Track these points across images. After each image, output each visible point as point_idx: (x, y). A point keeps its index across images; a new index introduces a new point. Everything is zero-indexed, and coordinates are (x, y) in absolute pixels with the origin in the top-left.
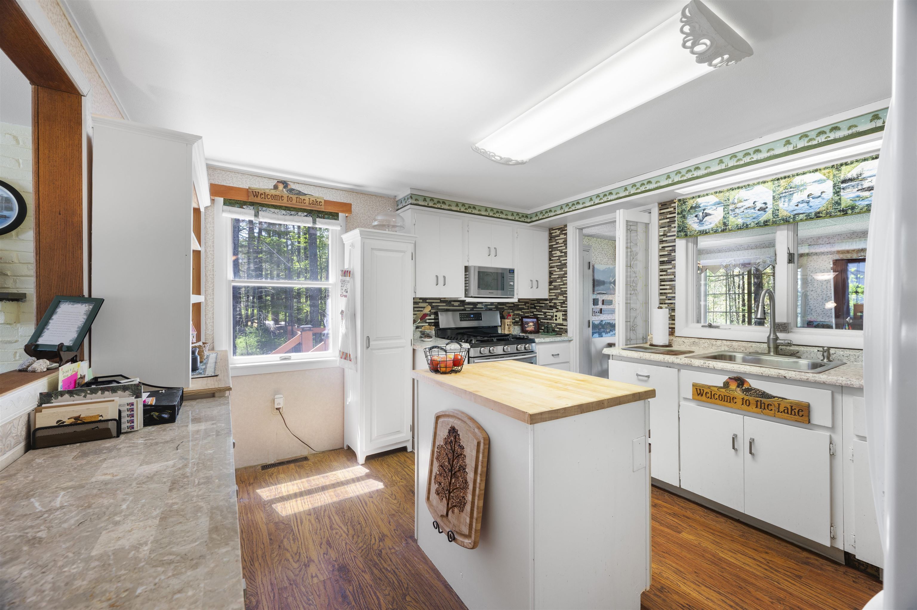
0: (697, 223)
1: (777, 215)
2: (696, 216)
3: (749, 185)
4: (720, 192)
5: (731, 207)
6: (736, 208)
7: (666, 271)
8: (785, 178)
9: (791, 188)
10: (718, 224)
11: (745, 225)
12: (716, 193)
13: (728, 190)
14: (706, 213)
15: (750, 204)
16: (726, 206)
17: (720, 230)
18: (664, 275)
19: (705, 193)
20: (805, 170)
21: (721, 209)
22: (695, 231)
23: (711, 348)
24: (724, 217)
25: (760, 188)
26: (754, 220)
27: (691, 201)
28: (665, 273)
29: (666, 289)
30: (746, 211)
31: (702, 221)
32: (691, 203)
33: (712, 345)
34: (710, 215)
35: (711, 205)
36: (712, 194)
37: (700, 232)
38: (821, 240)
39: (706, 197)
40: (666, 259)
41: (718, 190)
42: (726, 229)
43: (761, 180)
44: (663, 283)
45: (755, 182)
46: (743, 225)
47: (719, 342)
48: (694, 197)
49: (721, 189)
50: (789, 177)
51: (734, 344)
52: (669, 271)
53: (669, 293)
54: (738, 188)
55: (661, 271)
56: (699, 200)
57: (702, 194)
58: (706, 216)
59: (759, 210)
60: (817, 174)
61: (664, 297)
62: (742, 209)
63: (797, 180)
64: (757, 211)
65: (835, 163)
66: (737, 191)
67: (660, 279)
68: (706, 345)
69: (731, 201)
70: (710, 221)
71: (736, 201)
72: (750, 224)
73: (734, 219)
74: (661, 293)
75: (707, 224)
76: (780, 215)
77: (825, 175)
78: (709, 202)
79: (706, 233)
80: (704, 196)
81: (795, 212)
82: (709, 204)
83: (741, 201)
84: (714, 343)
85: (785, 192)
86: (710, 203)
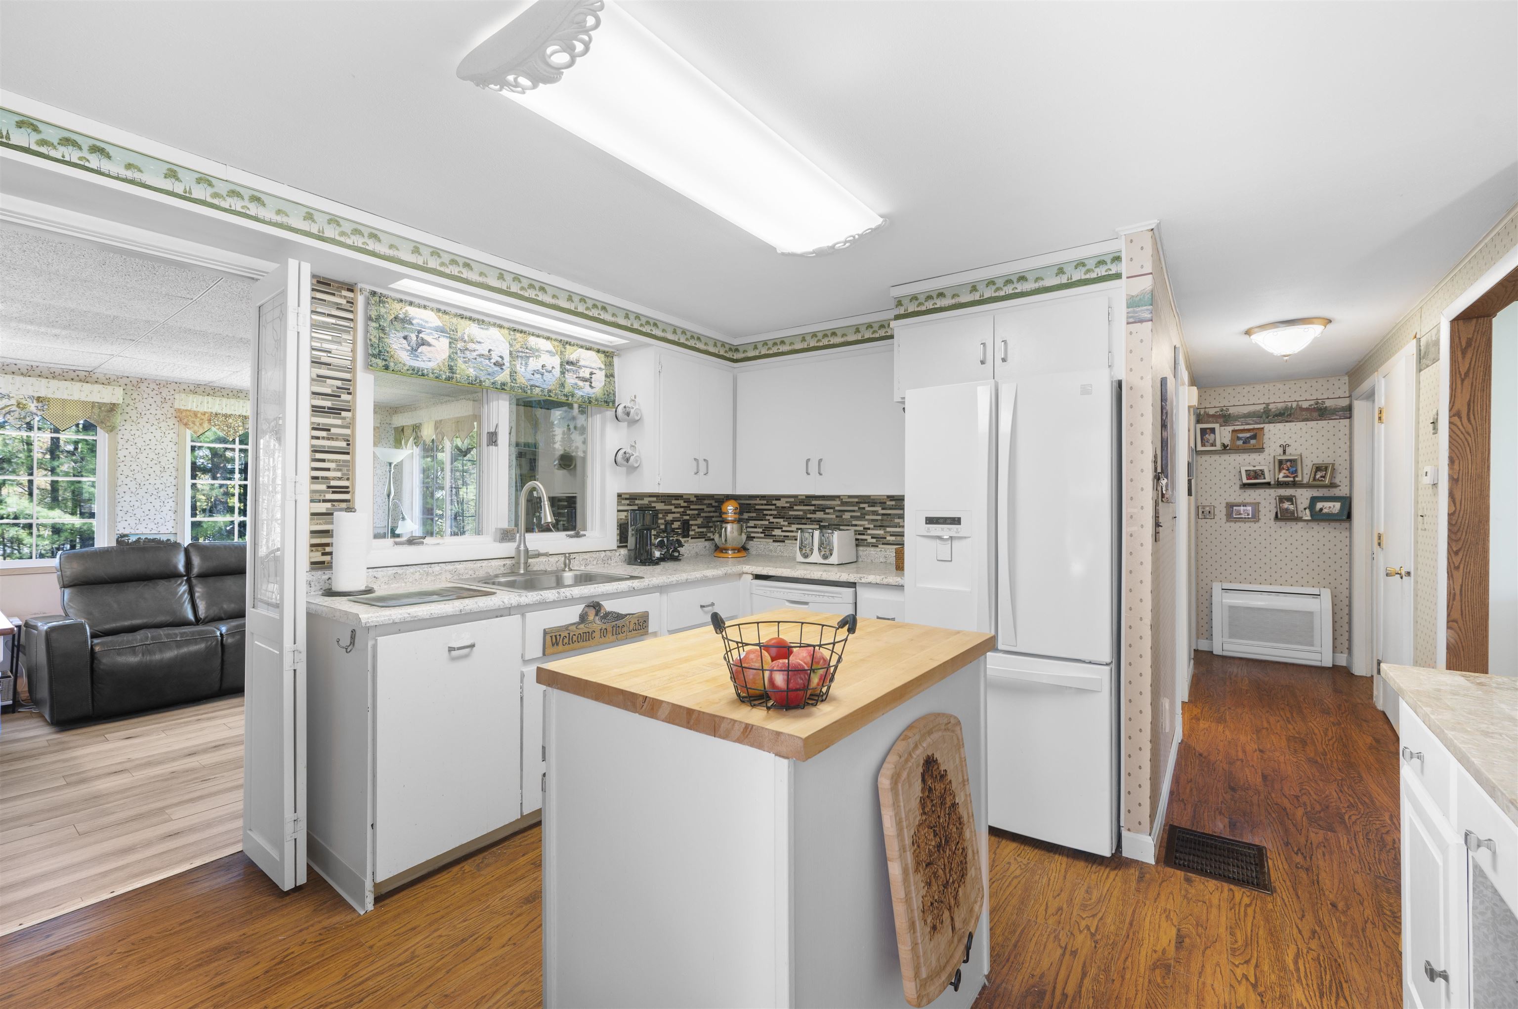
0: (408, 351)
1: (515, 380)
2: (405, 338)
3: (483, 321)
4: (445, 312)
5: (460, 345)
6: (467, 349)
7: (329, 430)
8: (521, 332)
9: (527, 348)
10: (441, 364)
11: (478, 381)
12: (439, 310)
13: (456, 315)
14: (422, 339)
15: (483, 349)
16: (453, 341)
17: (444, 377)
18: (323, 438)
19: (423, 302)
20: (541, 333)
21: (444, 342)
22: (404, 365)
23: (426, 580)
24: (450, 356)
25: (494, 332)
26: (489, 377)
27: (397, 306)
28: (323, 434)
29: (328, 470)
30: (479, 360)
31: (416, 350)
32: (397, 309)
33: (428, 574)
34: (429, 345)
35: (430, 328)
36: (432, 310)
37: (413, 370)
38: (146, 384)
39: (422, 311)
40: (327, 404)
41: (443, 308)
42: (452, 378)
43: (498, 322)
44: (319, 456)
45: (492, 320)
46: (476, 380)
47: (437, 568)
48: (401, 301)
49: (448, 309)
50: (525, 332)
51: (457, 566)
52: (333, 430)
53: (334, 479)
54: (470, 319)
55: (314, 429)
56: (412, 311)
57: (417, 301)
58: (423, 344)
59: (495, 364)
60: (548, 342)
61: (323, 487)
62: (475, 354)
63: (533, 341)
64: (492, 365)
65: (563, 338)
66: (468, 322)
67: (313, 446)
68: (417, 576)
69: (459, 334)
70: (429, 355)
71: (466, 338)
72: (485, 381)
73: (463, 366)
74: (315, 478)
75: (425, 359)
76: (518, 381)
77: (554, 347)
78: (427, 322)
79: (423, 375)
80: (419, 306)
81: (532, 383)
82: (427, 325)
83: (472, 341)
84: (430, 570)
85: (522, 352)
86: (430, 325)
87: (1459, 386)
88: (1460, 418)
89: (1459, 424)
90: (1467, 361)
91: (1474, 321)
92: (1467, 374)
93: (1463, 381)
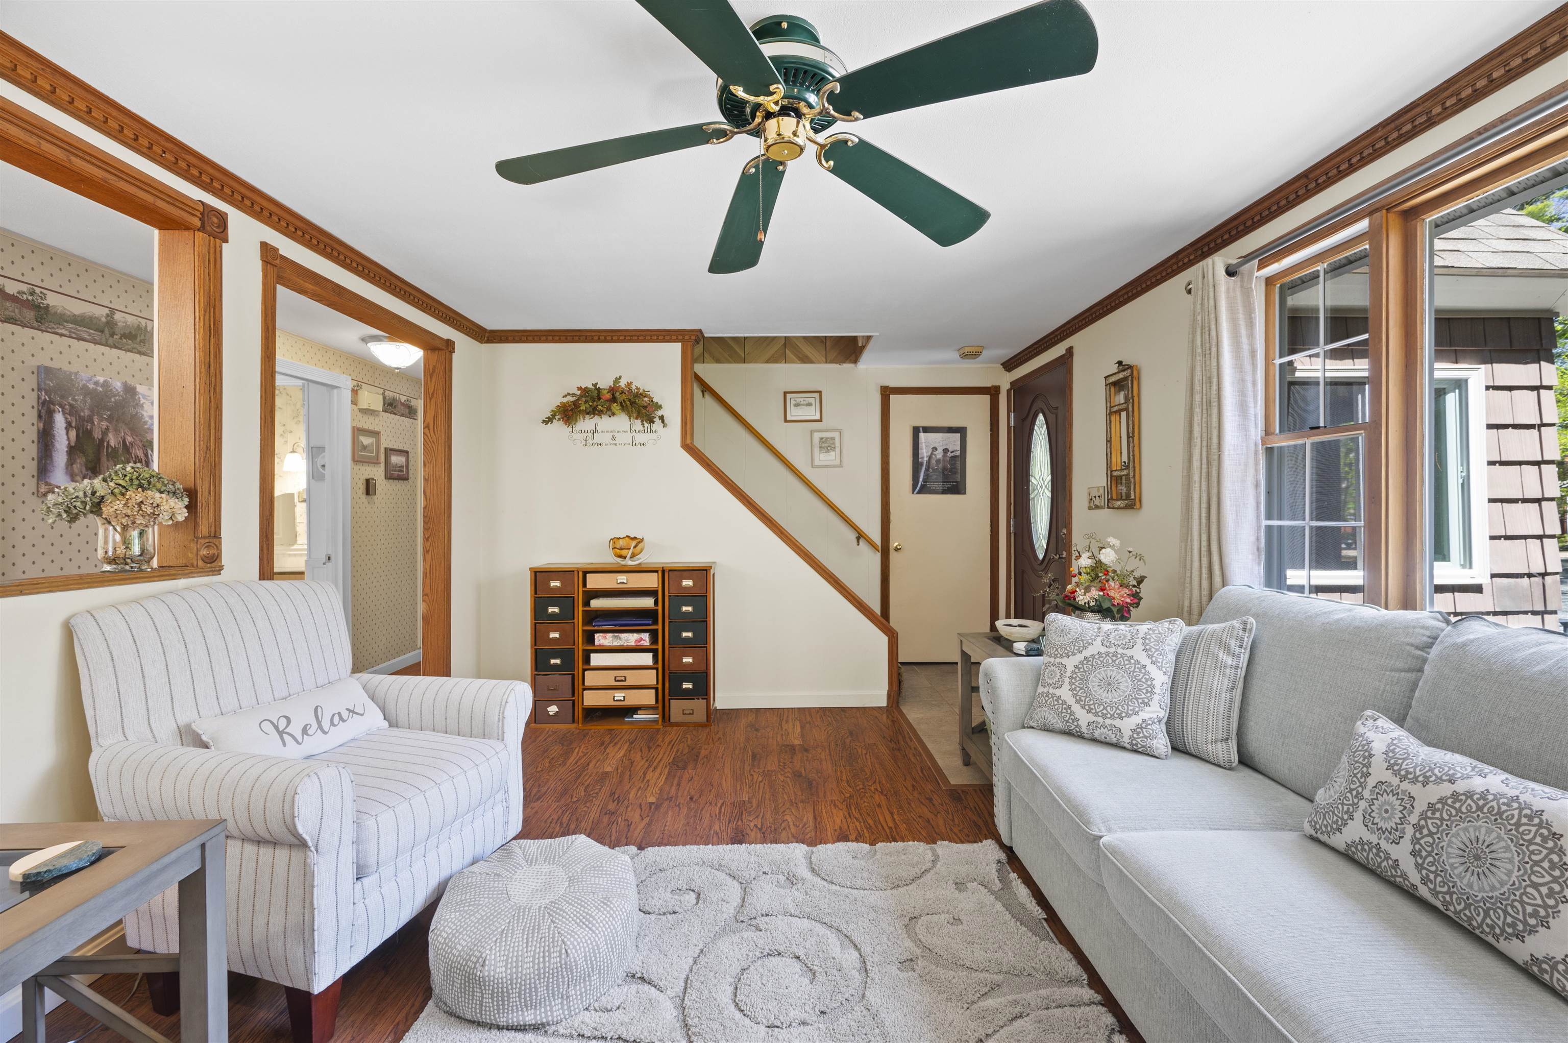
87: (428, 404)
88: (429, 429)
89: (429, 434)
90: (433, 384)
91: (437, 352)
92: (433, 394)
93: (430, 399)
